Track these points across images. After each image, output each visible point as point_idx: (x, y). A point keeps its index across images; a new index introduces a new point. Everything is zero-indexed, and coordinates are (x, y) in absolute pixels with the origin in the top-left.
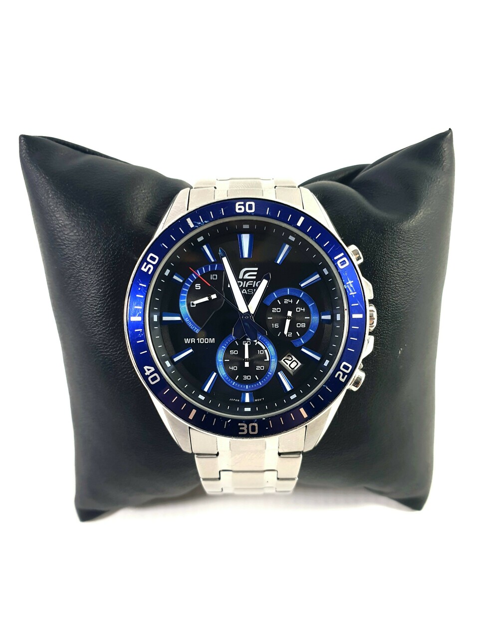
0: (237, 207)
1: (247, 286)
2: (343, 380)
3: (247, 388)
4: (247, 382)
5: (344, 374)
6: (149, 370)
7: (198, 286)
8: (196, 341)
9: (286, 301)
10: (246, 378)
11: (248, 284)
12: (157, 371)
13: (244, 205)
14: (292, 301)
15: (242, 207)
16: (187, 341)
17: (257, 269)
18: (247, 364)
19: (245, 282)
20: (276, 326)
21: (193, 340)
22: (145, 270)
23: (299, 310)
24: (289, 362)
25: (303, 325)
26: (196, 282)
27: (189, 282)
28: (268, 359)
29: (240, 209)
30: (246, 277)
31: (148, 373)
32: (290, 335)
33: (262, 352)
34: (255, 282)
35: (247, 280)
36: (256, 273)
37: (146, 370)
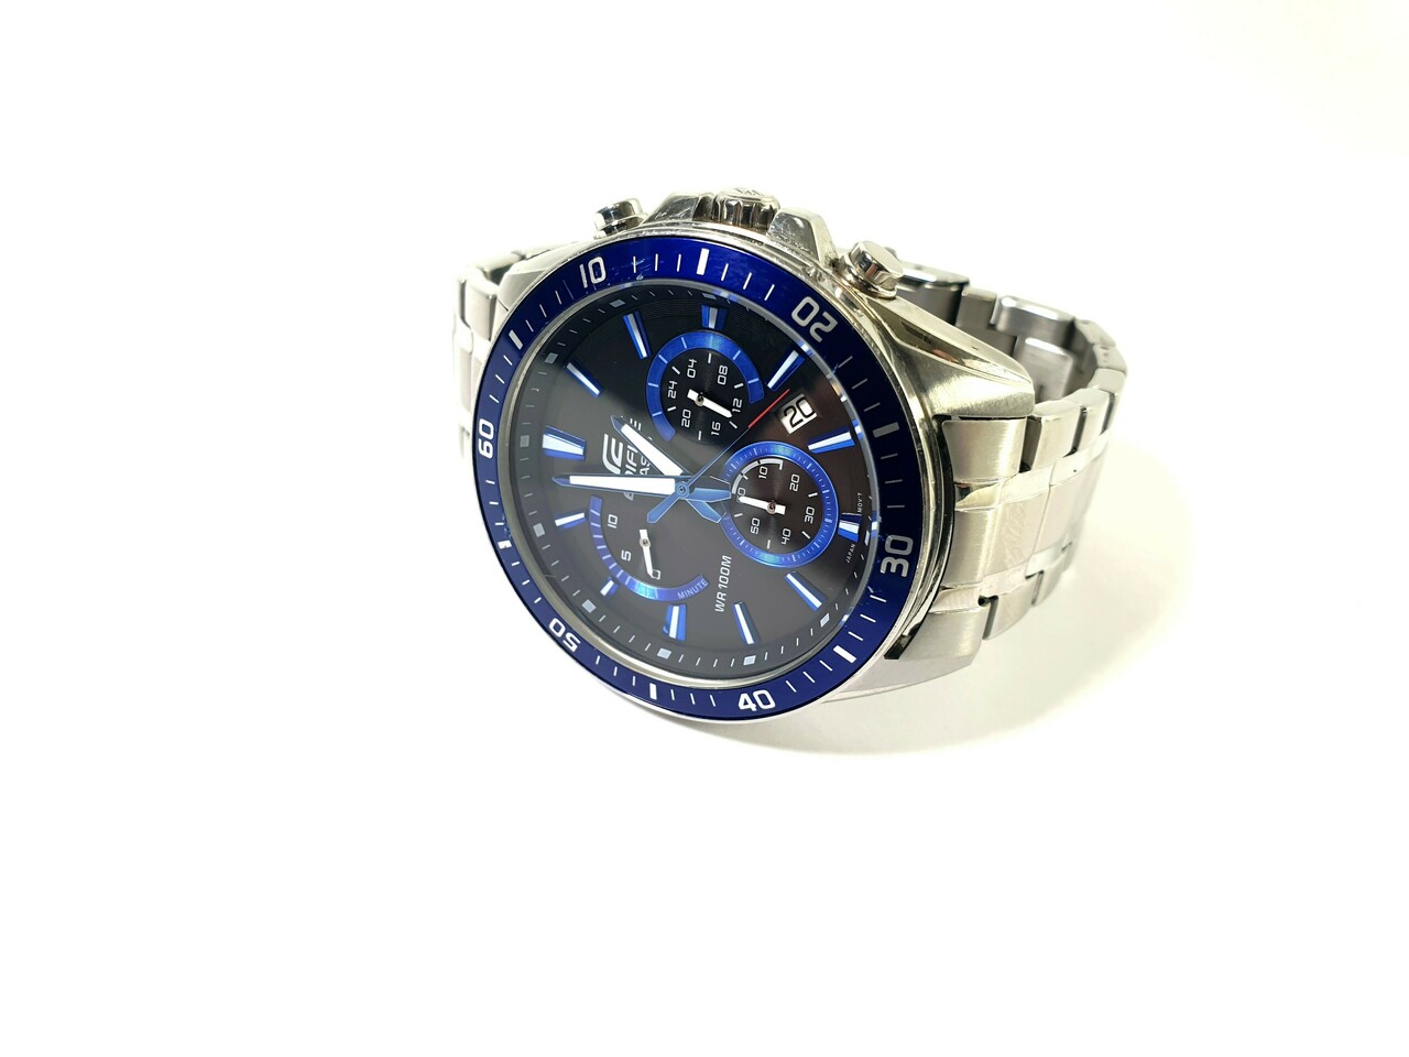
0: (483, 453)
1: (635, 465)
2: (833, 323)
3: (830, 521)
4: (819, 517)
5: (819, 318)
6: (746, 703)
7: (625, 555)
8: (723, 590)
9: (672, 394)
10: (809, 518)
11: (631, 462)
12: (749, 690)
13: (484, 439)
14: (673, 383)
15: (486, 444)
16: (720, 608)
17: (606, 437)
18: (781, 509)
19: (627, 466)
20: (716, 426)
21: (721, 596)
22: (575, 646)
23: (691, 372)
24: (799, 416)
25: (723, 370)
26: (616, 558)
27: (616, 570)
28: (781, 462)
29: (488, 450)
30: (618, 461)
31: (752, 706)
32: (737, 402)
33: (764, 471)
34: (629, 447)
35: (624, 461)
36: (614, 441)
37: (747, 707)
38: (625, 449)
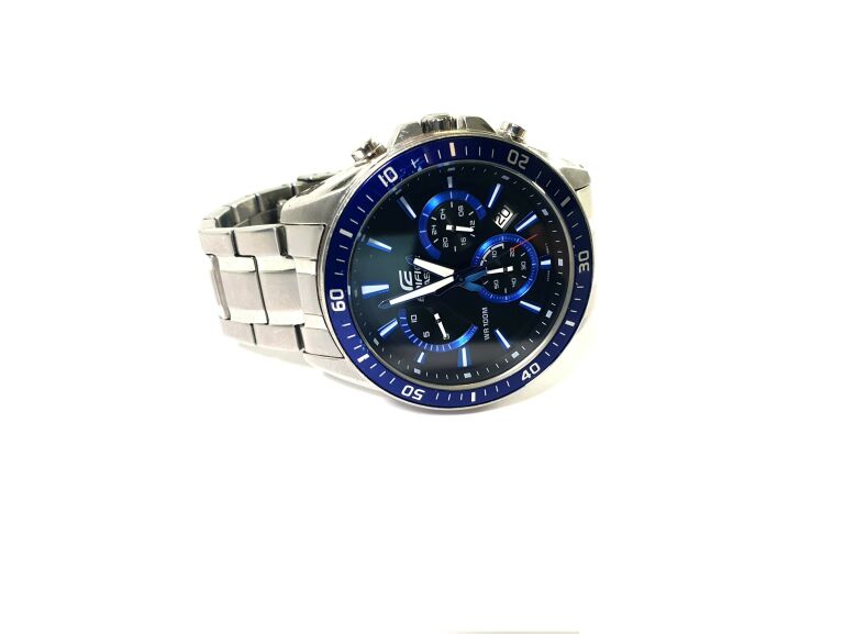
0: (339, 309)
2: (527, 158)
3: (535, 264)
4: (529, 265)
5: (520, 158)
6: (526, 376)
7: (426, 334)
8: (486, 327)
9: (434, 232)
10: (524, 267)
12: (527, 368)
13: (335, 302)
14: (434, 226)
15: (338, 303)
16: (487, 337)
17: (400, 272)
18: (510, 269)
20: (463, 240)
21: (486, 331)
22: (421, 396)
23: (443, 216)
24: (502, 218)
25: (461, 208)
26: (422, 338)
27: (423, 345)
28: (502, 245)
29: (341, 306)
30: (410, 283)
31: (529, 376)
32: (472, 222)
33: (494, 253)
35: (414, 281)
36: (405, 272)
38: (413, 274)
